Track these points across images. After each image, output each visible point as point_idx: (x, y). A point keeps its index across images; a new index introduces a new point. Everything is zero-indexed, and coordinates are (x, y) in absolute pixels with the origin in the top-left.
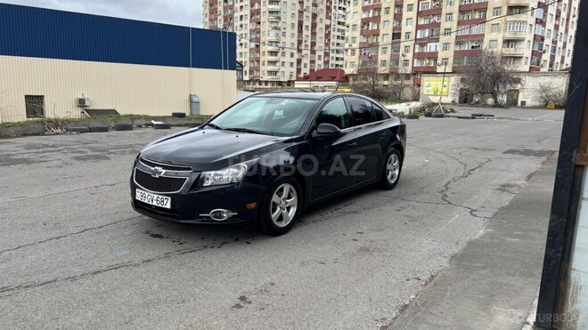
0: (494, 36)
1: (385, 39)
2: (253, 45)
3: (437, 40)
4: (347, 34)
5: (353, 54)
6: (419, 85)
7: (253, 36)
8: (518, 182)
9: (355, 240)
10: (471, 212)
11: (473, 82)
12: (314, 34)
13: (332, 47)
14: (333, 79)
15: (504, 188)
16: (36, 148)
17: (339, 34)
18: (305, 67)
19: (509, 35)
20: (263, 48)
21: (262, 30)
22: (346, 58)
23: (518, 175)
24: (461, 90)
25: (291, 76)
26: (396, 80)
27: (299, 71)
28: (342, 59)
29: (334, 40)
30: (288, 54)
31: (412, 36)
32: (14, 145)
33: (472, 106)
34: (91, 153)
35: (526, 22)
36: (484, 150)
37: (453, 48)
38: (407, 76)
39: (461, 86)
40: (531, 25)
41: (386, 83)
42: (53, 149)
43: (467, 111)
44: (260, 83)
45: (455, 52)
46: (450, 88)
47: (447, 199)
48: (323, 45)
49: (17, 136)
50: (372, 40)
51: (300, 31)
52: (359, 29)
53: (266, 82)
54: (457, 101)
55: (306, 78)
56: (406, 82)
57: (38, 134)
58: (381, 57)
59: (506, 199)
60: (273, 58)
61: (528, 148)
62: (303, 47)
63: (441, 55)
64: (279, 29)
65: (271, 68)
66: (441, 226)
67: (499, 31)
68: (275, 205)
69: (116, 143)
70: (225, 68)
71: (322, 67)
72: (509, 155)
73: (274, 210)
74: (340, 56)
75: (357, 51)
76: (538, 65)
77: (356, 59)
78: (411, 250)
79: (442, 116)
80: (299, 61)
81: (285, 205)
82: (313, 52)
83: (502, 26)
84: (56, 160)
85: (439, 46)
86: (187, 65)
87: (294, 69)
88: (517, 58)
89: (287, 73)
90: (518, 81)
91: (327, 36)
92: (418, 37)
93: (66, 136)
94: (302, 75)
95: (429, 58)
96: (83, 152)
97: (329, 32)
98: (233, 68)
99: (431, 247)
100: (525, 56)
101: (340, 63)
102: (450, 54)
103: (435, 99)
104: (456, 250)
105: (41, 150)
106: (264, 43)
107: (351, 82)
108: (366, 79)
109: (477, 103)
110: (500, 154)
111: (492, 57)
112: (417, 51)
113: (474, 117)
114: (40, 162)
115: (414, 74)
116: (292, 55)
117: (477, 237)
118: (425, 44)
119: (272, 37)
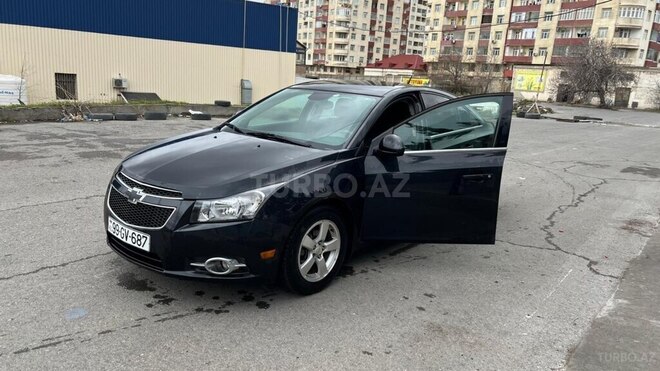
0: (604, 22)
1: (473, 22)
2: (319, 25)
3: (535, 26)
4: (428, 15)
5: (434, 38)
6: (510, 78)
7: (320, 15)
8: (648, 218)
9: (421, 309)
10: (589, 266)
11: (576, 77)
12: (390, 14)
13: (409, 29)
14: (409, 67)
15: (632, 226)
16: (41, 139)
17: (420, 15)
18: (378, 51)
19: (622, 22)
20: (330, 29)
21: (330, 7)
22: (425, 43)
23: (647, 207)
24: (561, 86)
25: (361, 61)
26: (483, 71)
27: (370, 56)
28: (421, 44)
29: (413, 22)
30: (358, 37)
31: (506, 20)
32: (17, 134)
33: (573, 105)
34: (102, 148)
35: (644, 7)
36: (595, 165)
37: (553, 35)
38: (497, 67)
39: (561, 81)
40: (650, 11)
41: (471, 74)
42: (60, 140)
43: (568, 112)
44: (325, 68)
45: (556, 41)
46: (547, 82)
47: (553, 240)
48: (399, 27)
49: (29, 122)
50: (457, 23)
51: (374, 10)
52: (443, 9)
53: (332, 68)
54: (554, 99)
55: (378, 65)
56: (495, 74)
57: (54, 121)
58: (467, 43)
59: (637, 246)
60: (341, 41)
61: (652, 165)
62: (376, 28)
63: (539, 43)
64: (350, 7)
65: (339, 52)
66: (547, 289)
67: (610, 17)
68: (306, 251)
69: (138, 136)
70: (284, 50)
71: (398, 53)
72: (629, 175)
73: (304, 258)
74: (419, 40)
75: (440, 35)
76: (655, 59)
77: (437, 44)
78: (506, 333)
79: (538, 117)
80: (371, 45)
81: (322, 250)
82: (388, 35)
83: (615, 11)
84: (57, 156)
85: (537, 32)
86: (240, 45)
87: (365, 54)
88: (630, 50)
89: (356, 58)
90: (631, 78)
91: (406, 16)
92: (513, 20)
93: (86, 124)
94: (373, 62)
95: (524, 47)
96: (94, 147)
97: (408, 13)
98: (292, 49)
99: (536, 329)
100: (640, 48)
101: (418, 48)
102: (549, 43)
103: (528, 96)
104: (574, 336)
105: (45, 142)
106: (331, 22)
107: (430, 72)
108: (448, 69)
109: (579, 102)
110: (617, 173)
111: (600, 48)
112: (510, 37)
113: (577, 120)
114: (37, 157)
115: (505, 65)
116: (363, 38)
117: (604, 313)
118: (521, 30)
119: (342, 16)
